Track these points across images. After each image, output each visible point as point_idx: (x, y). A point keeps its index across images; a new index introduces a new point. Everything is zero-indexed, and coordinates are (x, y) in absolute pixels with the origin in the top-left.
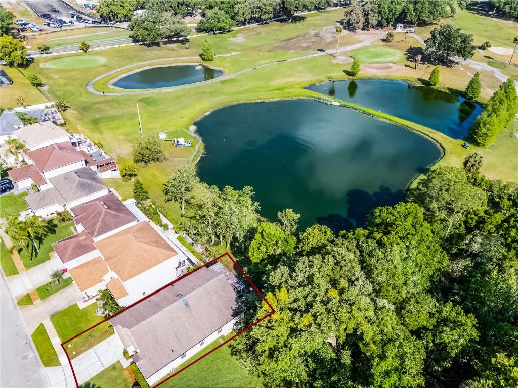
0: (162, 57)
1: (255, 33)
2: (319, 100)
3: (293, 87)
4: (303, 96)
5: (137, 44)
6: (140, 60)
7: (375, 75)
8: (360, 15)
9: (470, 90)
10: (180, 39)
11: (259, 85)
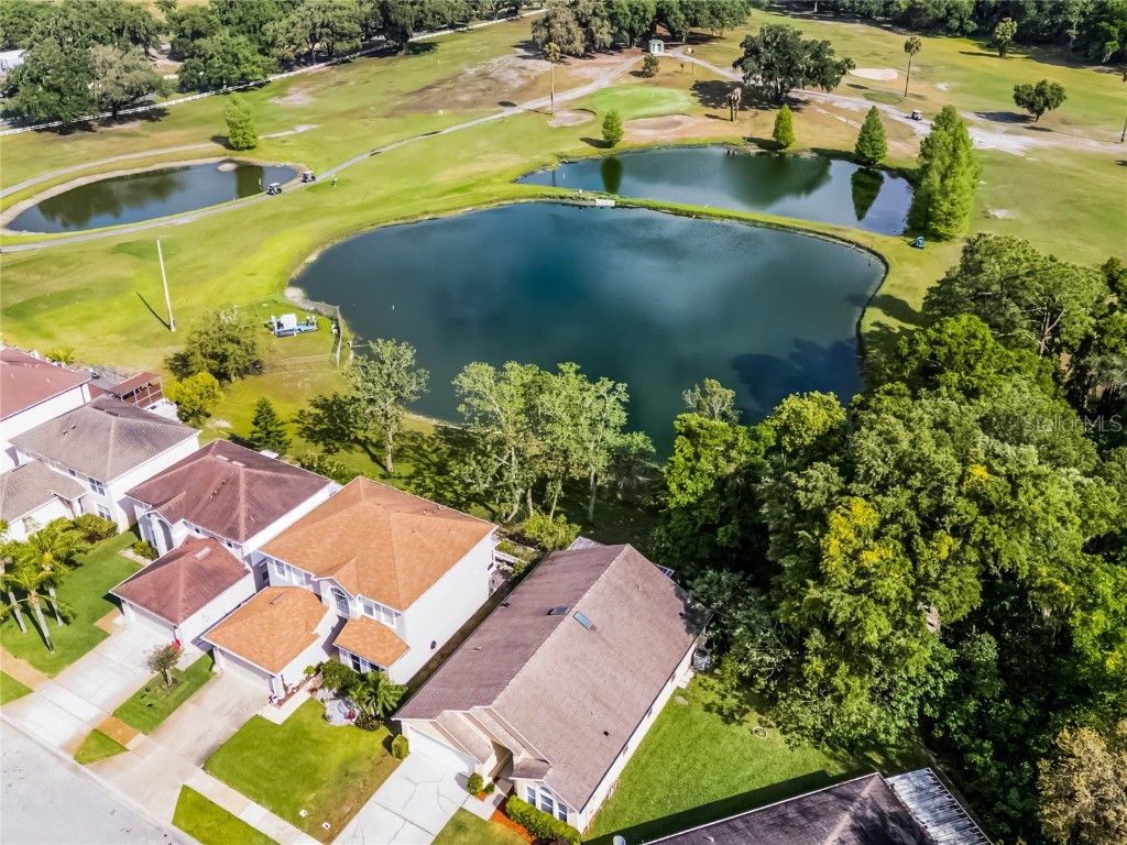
0: (111, 153)
1: (332, 83)
2: (564, 201)
3: (488, 182)
4: (522, 197)
5: (29, 129)
6: (54, 166)
7: (655, 141)
8: (573, 26)
9: (867, 144)
10: (140, 109)
11: (407, 187)
